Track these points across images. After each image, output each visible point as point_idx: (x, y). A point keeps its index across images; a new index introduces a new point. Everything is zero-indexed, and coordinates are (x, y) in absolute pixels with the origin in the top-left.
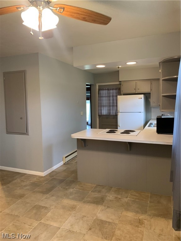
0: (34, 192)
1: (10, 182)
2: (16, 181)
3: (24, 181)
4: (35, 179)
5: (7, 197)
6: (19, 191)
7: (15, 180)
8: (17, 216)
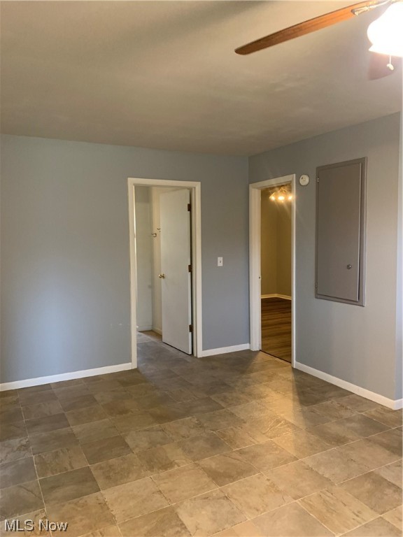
0: (370, 441)
1: (316, 401)
2: (329, 402)
3: (346, 409)
4: (373, 411)
5: (310, 432)
6: (334, 428)
7: (327, 400)
8: (328, 480)
